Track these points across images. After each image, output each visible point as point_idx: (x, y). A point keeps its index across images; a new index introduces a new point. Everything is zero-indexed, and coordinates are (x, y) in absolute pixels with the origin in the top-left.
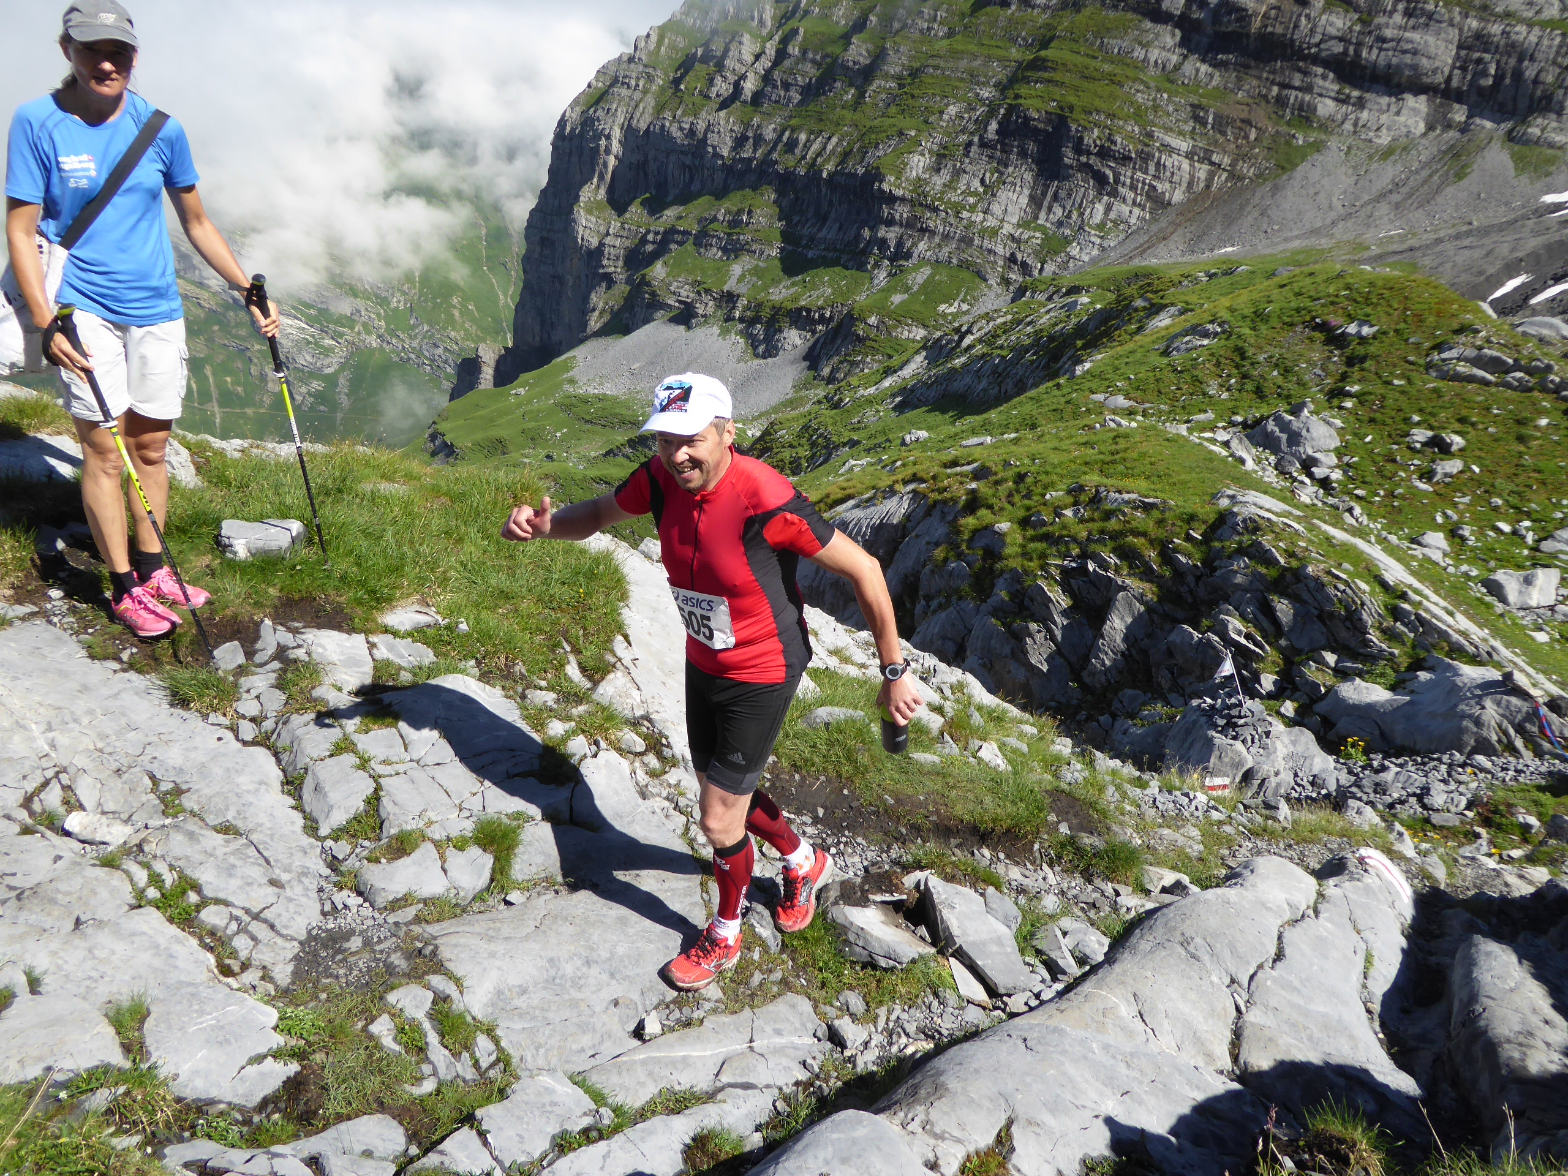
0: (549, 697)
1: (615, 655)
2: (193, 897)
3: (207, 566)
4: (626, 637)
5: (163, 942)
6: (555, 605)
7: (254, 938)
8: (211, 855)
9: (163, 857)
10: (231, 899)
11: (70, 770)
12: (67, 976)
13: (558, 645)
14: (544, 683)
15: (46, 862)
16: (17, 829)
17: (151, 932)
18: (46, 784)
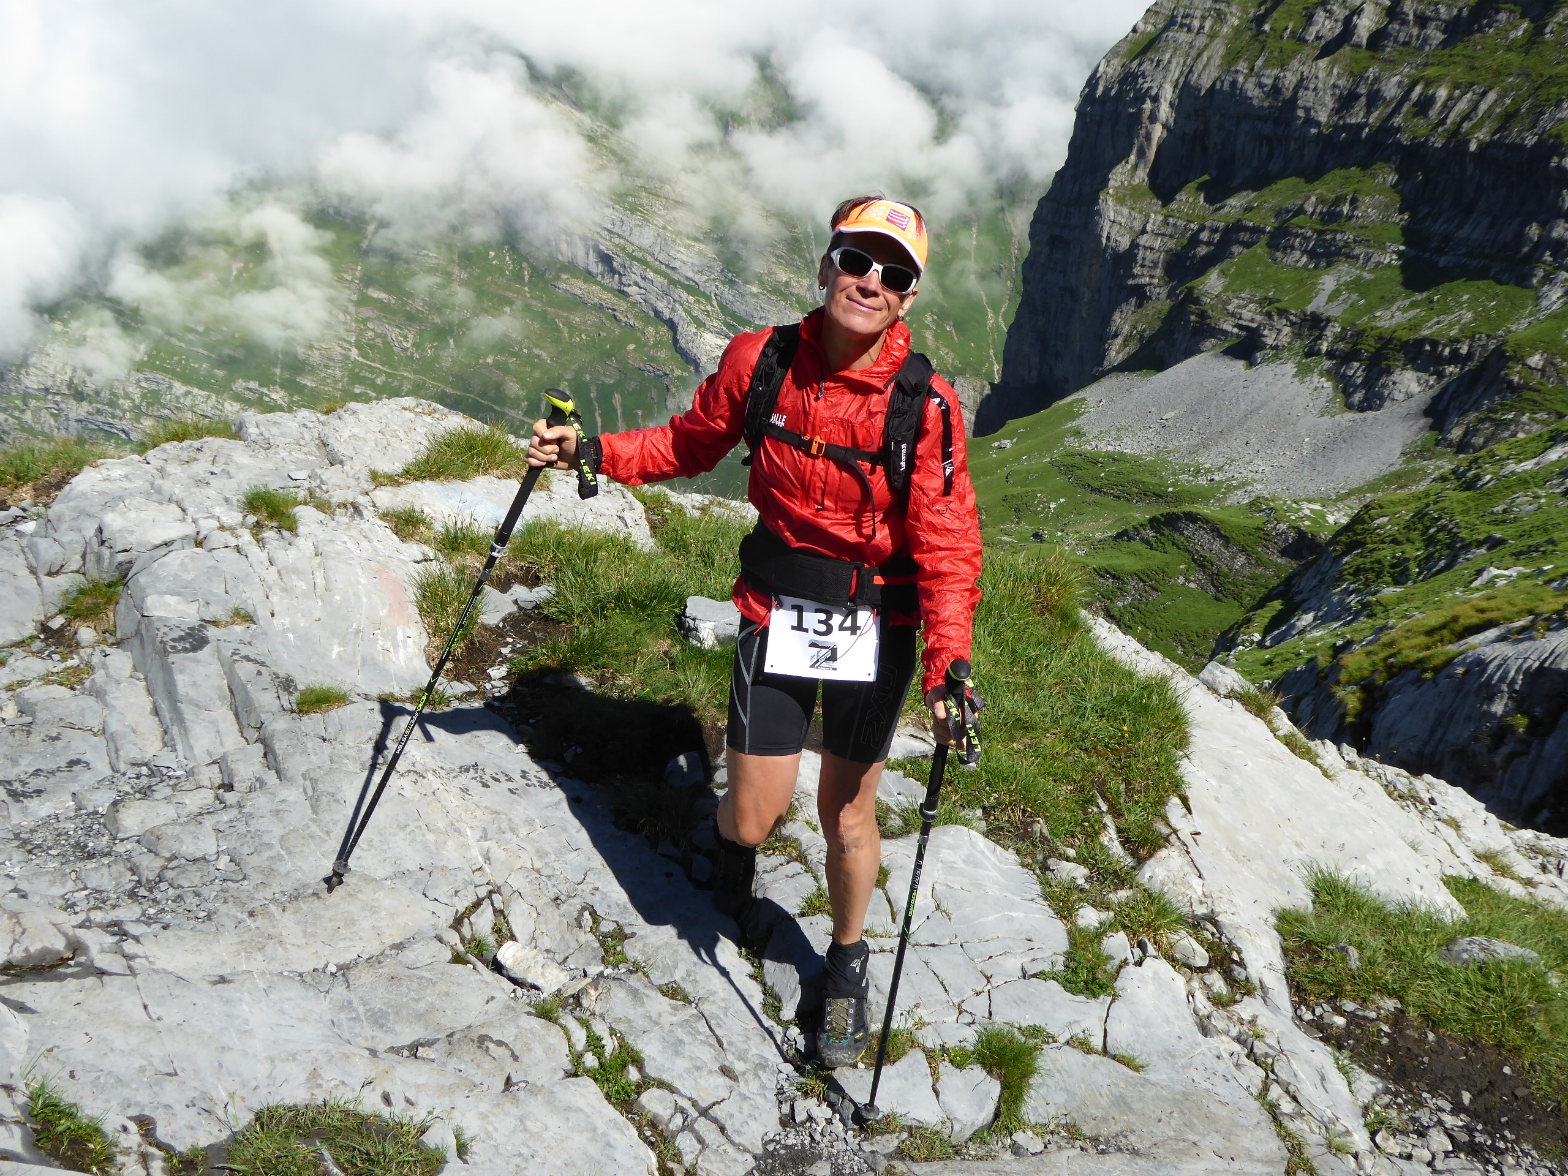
0: (1080, 873)
1: (1168, 825)
2: (633, 1074)
3: (666, 653)
4: (1185, 800)
5: (601, 1127)
6: (1088, 744)
7: (700, 1140)
8: (656, 1023)
9: (602, 1016)
10: (677, 1084)
11: (506, 891)
12: (496, 1147)
13: (1091, 801)
14: (1072, 852)
15: (475, 1002)
16: (449, 956)
17: (588, 1110)
18: (477, 904)
